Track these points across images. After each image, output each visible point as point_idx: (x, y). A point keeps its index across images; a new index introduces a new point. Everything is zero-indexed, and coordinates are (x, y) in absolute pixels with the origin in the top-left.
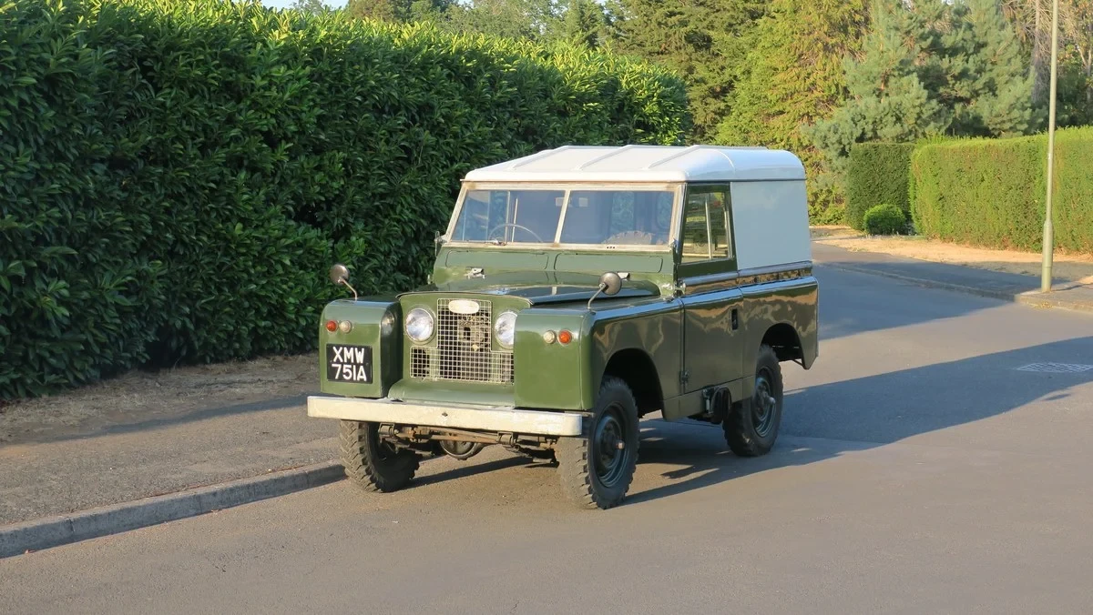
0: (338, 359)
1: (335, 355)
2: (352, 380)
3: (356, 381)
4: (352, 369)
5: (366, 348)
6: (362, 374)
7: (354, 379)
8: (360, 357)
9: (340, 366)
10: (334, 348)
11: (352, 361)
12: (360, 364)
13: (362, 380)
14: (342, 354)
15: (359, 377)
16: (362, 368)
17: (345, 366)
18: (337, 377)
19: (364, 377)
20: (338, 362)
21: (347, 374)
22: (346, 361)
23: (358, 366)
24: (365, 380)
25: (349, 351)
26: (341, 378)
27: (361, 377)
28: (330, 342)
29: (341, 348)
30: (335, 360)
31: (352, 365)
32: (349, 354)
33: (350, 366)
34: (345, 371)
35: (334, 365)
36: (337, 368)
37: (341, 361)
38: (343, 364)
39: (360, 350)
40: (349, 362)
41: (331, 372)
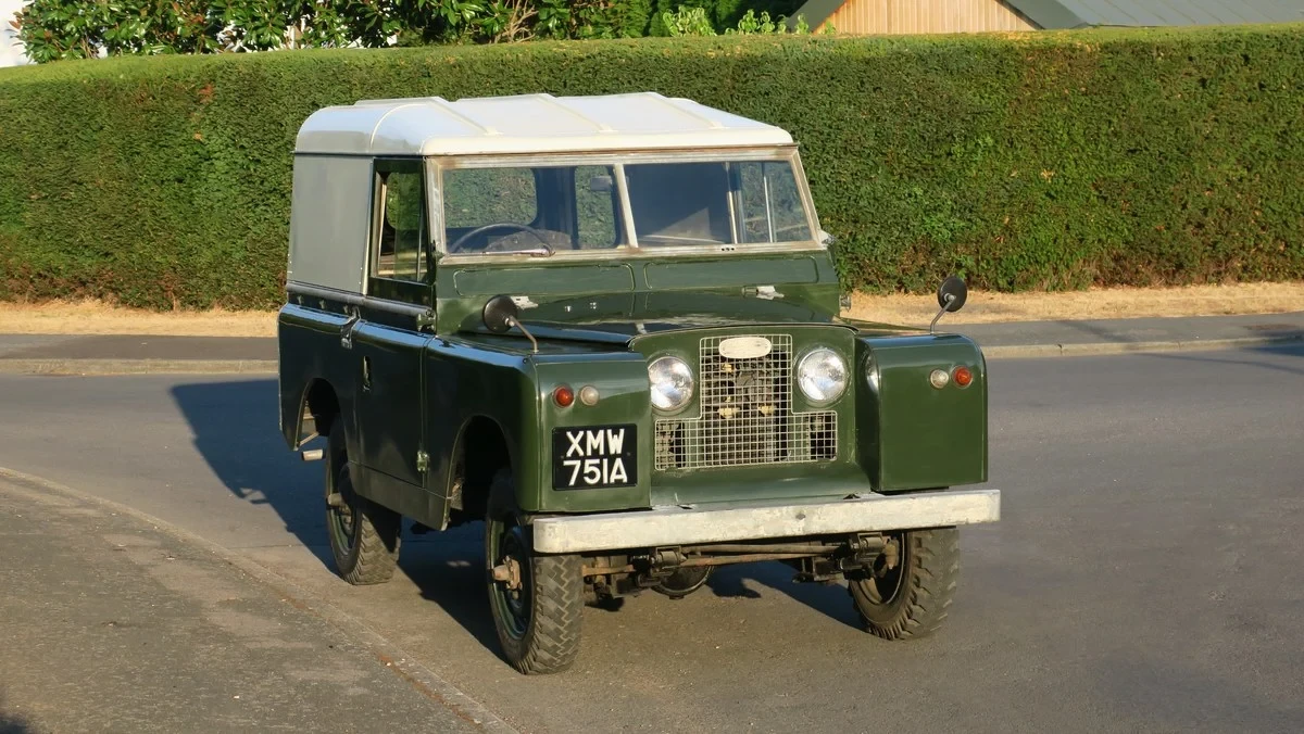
0: (575, 452)
1: (570, 444)
2: (600, 484)
3: (609, 485)
4: (600, 466)
5: (626, 427)
6: (619, 472)
7: (605, 481)
8: (616, 444)
9: (578, 463)
10: (569, 434)
11: (602, 452)
12: (616, 456)
13: (619, 483)
14: (583, 443)
15: (614, 477)
16: (619, 463)
17: (588, 462)
18: (572, 483)
19: (624, 477)
20: (575, 456)
21: (592, 475)
22: (589, 453)
23: (612, 459)
24: (625, 480)
25: (595, 435)
26: (580, 483)
27: (619, 477)
28: (561, 424)
29: (581, 433)
30: (569, 454)
31: (601, 458)
32: (595, 441)
33: (597, 461)
34: (587, 470)
35: (566, 463)
36: (573, 467)
37: (581, 453)
38: (583, 459)
39: (616, 432)
40: (595, 454)
41: (561, 476)
